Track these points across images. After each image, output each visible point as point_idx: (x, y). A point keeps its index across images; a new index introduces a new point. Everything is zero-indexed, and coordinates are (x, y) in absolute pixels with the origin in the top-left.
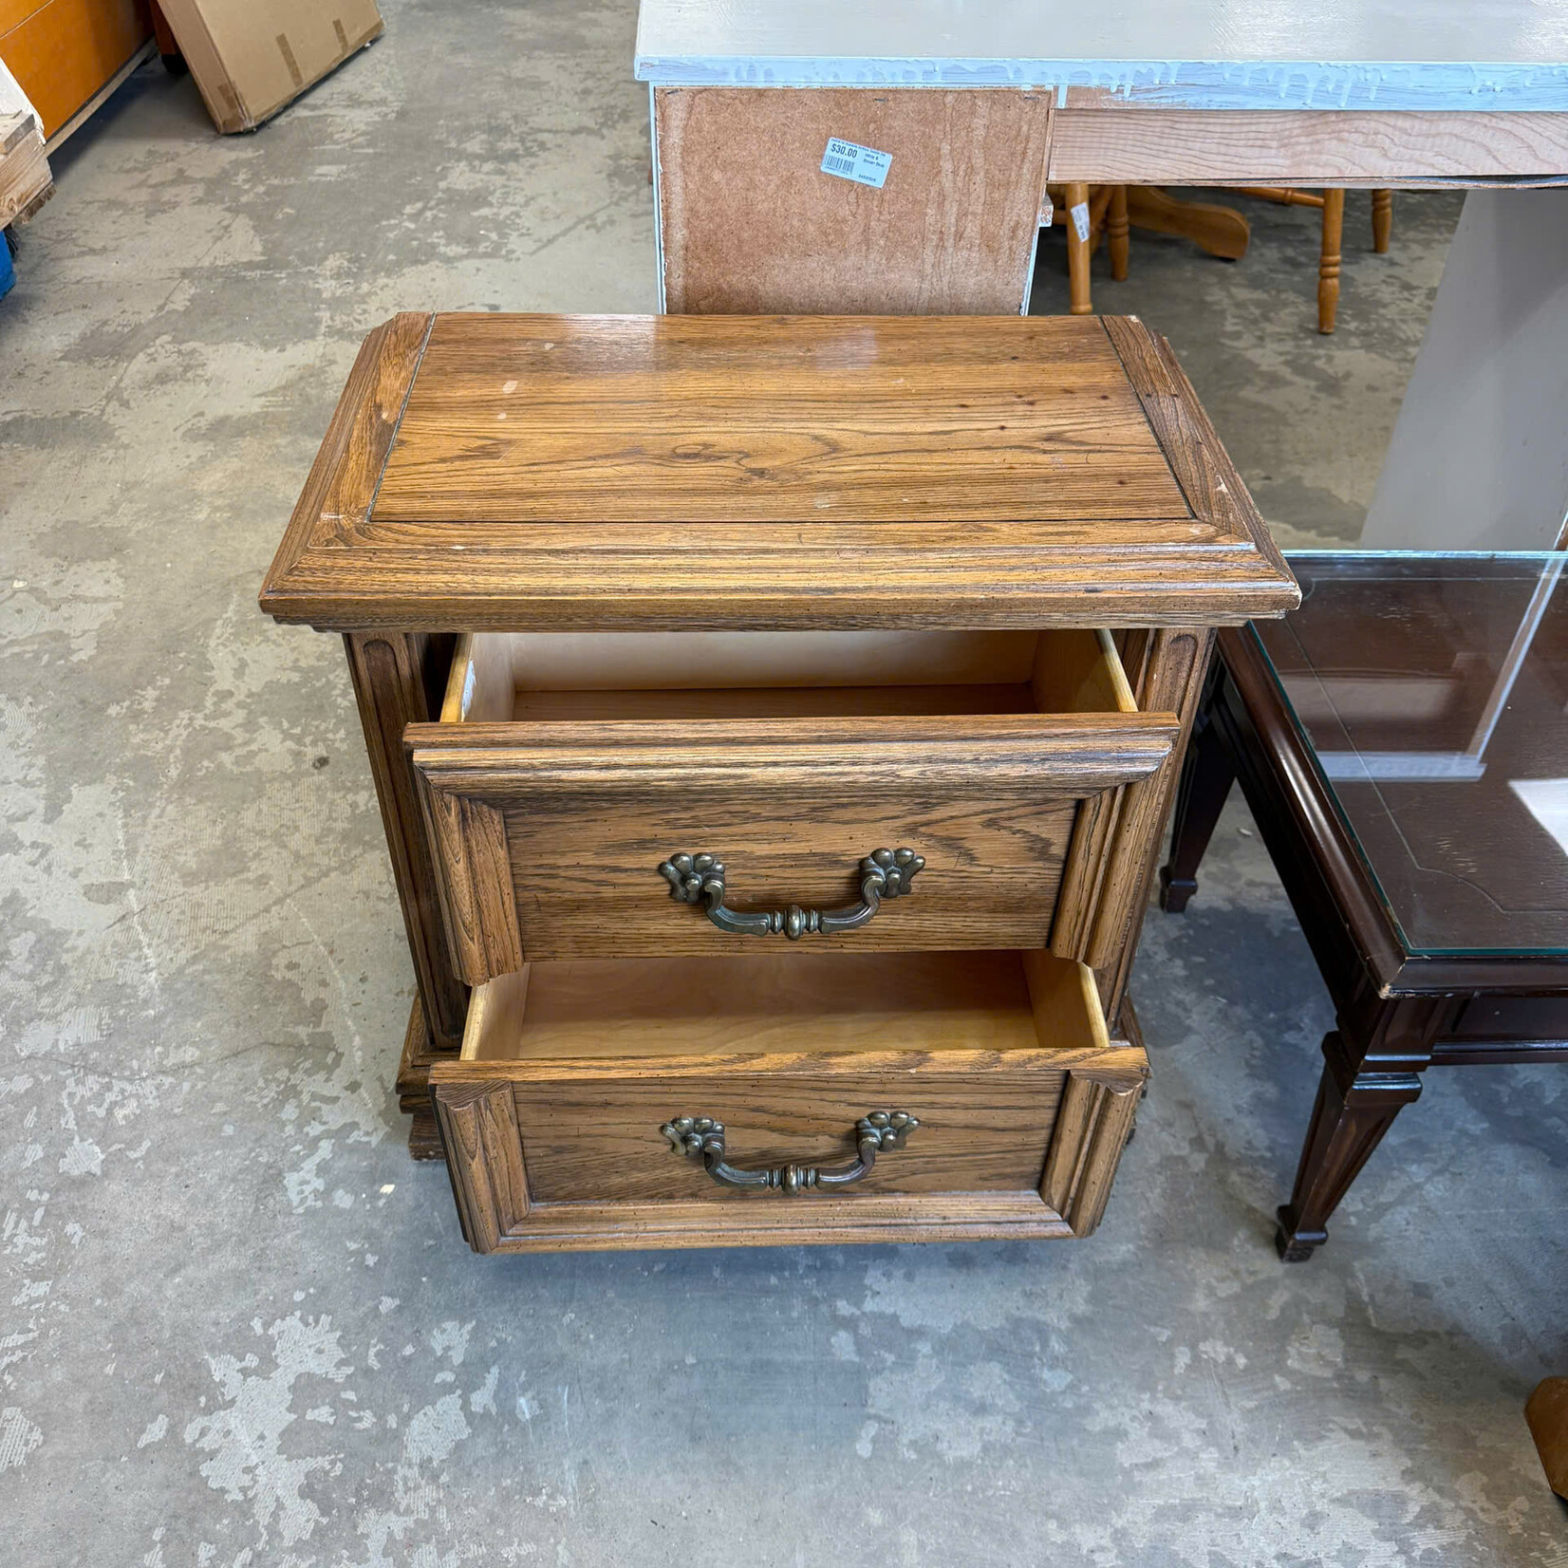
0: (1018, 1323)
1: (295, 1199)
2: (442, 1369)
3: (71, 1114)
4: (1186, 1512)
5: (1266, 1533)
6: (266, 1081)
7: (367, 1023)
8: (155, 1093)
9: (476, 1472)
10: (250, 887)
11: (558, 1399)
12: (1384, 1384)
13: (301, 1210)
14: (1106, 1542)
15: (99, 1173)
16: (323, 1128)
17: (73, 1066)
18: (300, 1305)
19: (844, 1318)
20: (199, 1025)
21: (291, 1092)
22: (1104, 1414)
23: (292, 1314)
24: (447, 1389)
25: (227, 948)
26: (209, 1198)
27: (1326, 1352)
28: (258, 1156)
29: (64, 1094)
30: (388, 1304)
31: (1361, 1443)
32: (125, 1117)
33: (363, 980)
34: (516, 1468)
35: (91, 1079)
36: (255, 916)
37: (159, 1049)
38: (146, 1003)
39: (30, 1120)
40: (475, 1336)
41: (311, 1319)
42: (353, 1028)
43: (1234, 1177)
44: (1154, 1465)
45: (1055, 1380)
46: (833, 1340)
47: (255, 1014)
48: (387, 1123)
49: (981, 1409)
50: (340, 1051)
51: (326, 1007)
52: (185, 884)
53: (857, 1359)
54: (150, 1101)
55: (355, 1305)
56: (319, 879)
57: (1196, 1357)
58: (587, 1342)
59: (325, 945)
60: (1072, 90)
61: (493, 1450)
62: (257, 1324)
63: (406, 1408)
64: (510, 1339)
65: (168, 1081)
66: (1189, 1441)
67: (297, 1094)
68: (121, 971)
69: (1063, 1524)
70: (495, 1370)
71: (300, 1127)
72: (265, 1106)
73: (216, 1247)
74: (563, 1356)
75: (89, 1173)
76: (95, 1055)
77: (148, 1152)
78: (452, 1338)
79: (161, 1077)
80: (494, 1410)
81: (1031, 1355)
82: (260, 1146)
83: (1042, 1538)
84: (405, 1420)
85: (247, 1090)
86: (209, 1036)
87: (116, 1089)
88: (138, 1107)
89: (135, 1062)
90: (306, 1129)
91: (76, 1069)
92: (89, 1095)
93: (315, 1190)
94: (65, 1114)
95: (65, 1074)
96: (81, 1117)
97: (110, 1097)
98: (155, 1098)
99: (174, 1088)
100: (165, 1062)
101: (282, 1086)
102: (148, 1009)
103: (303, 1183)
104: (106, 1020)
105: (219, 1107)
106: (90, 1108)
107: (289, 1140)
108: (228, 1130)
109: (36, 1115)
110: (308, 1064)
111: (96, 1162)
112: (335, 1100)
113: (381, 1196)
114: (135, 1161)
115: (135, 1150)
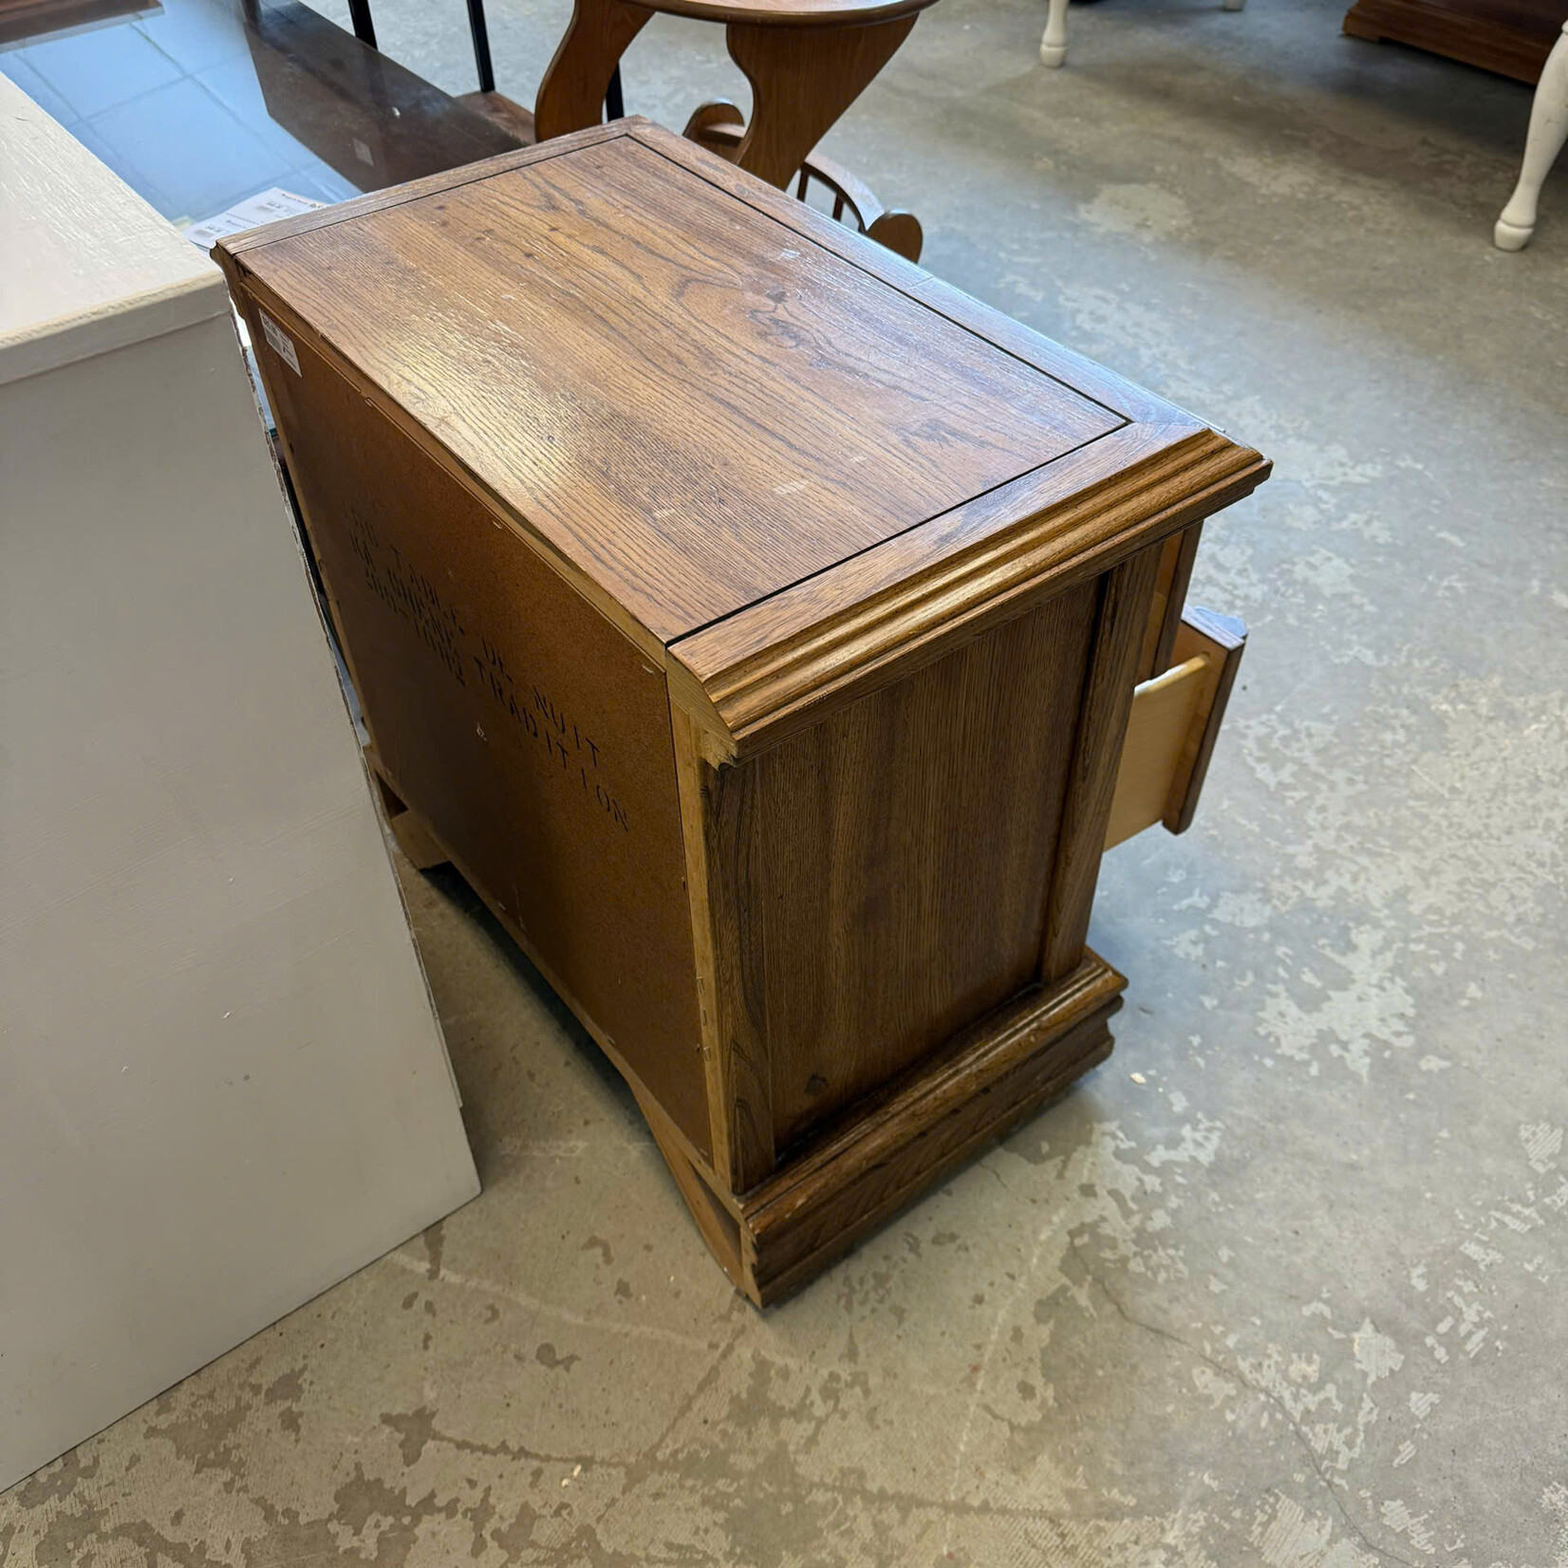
1: (1215, 1137)
3: (1361, 1419)
6: (1155, 1274)
7: (1020, 1247)
8: (1266, 1363)
13: (1218, 1124)
15: (1367, 1320)
16: (1144, 1177)
17: (1330, 1483)
18: (1273, 1056)
20: (1170, 1409)
21: (1144, 1239)
23: (1283, 1055)
24: (1216, 923)
26: (1285, 1204)
28: (1218, 1204)
29: (1356, 1453)
30: (1209, 1002)
32: (1309, 1361)
33: (979, 1300)
35: (1319, 1446)
37: (1230, 1417)
39: (1407, 1451)
40: (1170, 934)
41: (1272, 1040)
42: (1037, 1252)
47: (1109, 1365)
48: (1090, 1132)
50: (1068, 1240)
51: (1039, 1302)
54: (1276, 1357)
55: (1232, 1022)
59: (972, 1386)
62: (1314, 1071)
63: (1250, 936)
64: (1149, 913)
65: (1244, 1365)
67: (1140, 1231)
70: (1176, 906)
71: (1162, 1196)
72: (1176, 1247)
73: (1306, 1156)
75: (1377, 1330)
76: (1299, 1478)
77: (1308, 1303)
78: (1186, 946)
79: (1249, 1377)
82: (1209, 1211)
85: (1180, 1281)
86: (1170, 1381)
87: (1300, 1407)
88: (1291, 1362)
89: (1264, 1423)
90: (1159, 1189)
91: (1328, 1476)
92: (1331, 1426)
93: (1195, 1128)
94: (1367, 1424)
95: (1343, 1482)
96: (1353, 1404)
97: (1311, 1401)
98: (1269, 1357)
99: (1244, 1350)
100: (1233, 1393)
101: (1146, 1253)
102: (1209, 1486)
103: (1198, 1144)
104: (1261, 1517)
105: (1216, 1287)
106: (1339, 1407)
107: (1181, 1193)
108: (1225, 1254)
109: (1398, 1454)
110: (1107, 1254)
111: (1364, 1335)
112: (1114, 1193)
113: (1148, 1078)
114: (1326, 1302)
115: (1321, 1313)
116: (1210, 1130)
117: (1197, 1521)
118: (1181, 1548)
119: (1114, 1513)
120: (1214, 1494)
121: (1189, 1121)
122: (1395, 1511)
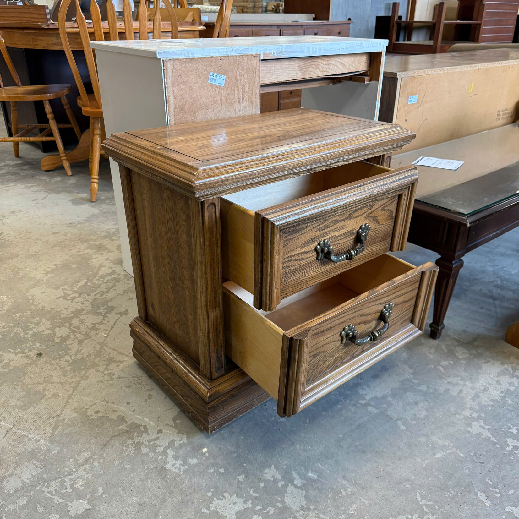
0: (402, 381)
1: (177, 471)
2: (278, 483)
3: (56, 497)
4: (477, 396)
5: (494, 390)
6: (126, 446)
7: (143, 413)
8: (86, 473)
9: (318, 499)
10: (53, 399)
11: (319, 467)
12: (479, 351)
13: (182, 472)
14: (471, 412)
15: (91, 507)
16: (162, 448)
17: (40, 484)
18: (213, 495)
19: (365, 404)
20: (80, 445)
21: (139, 445)
22: (440, 388)
23: (213, 500)
24: (286, 486)
25: (64, 420)
26: (144, 489)
27: (463, 351)
28: (148, 467)
29: (46, 494)
30: (241, 478)
31: (488, 364)
32: (81, 486)
33: (128, 403)
34: (328, 491)
35: (52, 483)
36: (65, 406)
37: (71, 460)
38: (49, 450)
39: (40, 509)
40: (277, 468)
41: (221, 497)
42: (141, 417)
44: (461, 391)
45: (424, 388)
46: (368, 410)
47: (98, 431)
48: (183, 434)
49: (416, 403)
50: (143, 425)
51: (124, 417)
52: (23, 410)
53: (378, 411)
54: (86, 476)
55: (231, 484)
56: (78, 386)
57: (443, 367)
58: (310, 450)
59: (102, 401)
60: (264, 54)
61: (317, 491)
62: (205, 510)
63: (279, 499)
64: (288, 462)
65: (87, 466)
66: (462, 383)
67: (142, 444)
68: (26, 447)
69: (460, 414)
70: (293, 472)
71: (154, 451)
72: (134, 453)
73: (163, 500)
74: (308, 457)
75: (86, 509)
76: (45, 476)
77: (103, 489)
78: (270, 473)
79: (82, 467)
80: (305, 482)
81: (413, 386)
82: (146, 464)
83: (459, 420)
84: (283, 501)
85: (121, 453)
86: (88, 446)
87: (67, 480)
88: (83, 480)
89: (66, 469)
90: (157, 451)
91: (42, 484)
92: (57, 488)
93: (180, 464)
94: (54, 499)
95: (38, 488)
96: (62, 497)
97: (68, 484)
98: (87, 474)
99: (92, 467)
100: (78, 462)
101: (134, 445)
102: (52, 451)
103: (174, 465)
104: (37, 464)
105: (116, 463)
106: (63, 491)
107: (154, 457)
108: (128, 467)
109: (41, 506)
110: (136, 434)
111: (85, 505)
112: (158, 438)
113: (205, 453)
114: (102, 495)
115: (98, 493)
116: (179, 469)
117: (44, 448)
118: (38, 443)
119: (54, 429)
120: (50, 453)
121: (184, 463)
122: (23, 501)
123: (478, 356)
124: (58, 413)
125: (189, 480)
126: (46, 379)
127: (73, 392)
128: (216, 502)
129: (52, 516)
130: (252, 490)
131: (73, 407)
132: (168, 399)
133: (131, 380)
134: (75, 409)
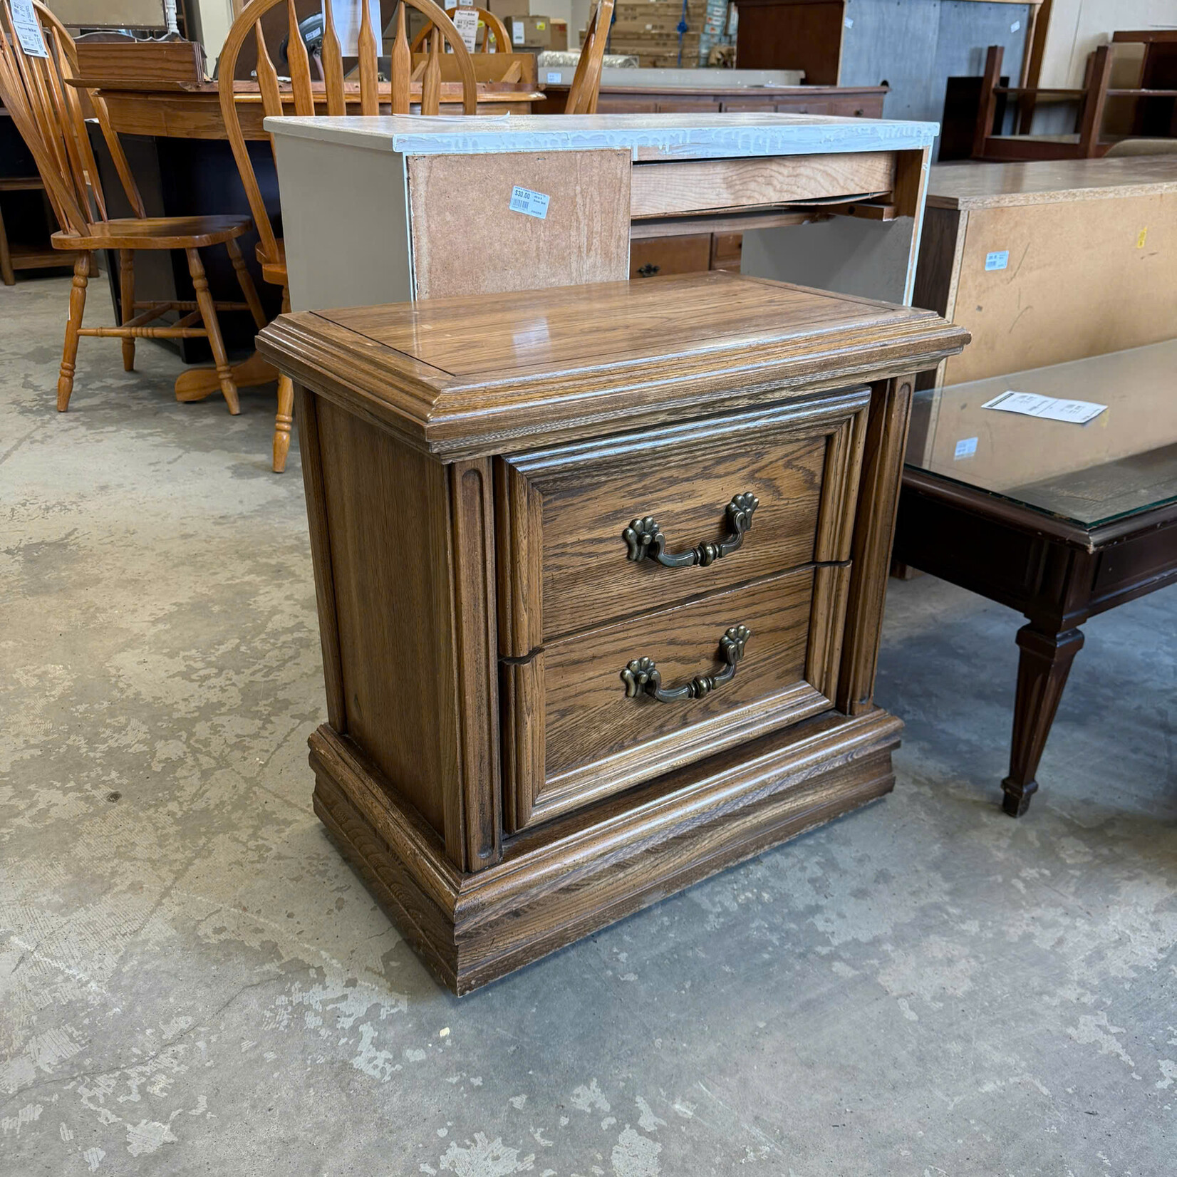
0: (922, 909)
1: (376, 1074)
2: (601, 1119)
3: (105, 1111)
4: (1099, 954)
5: (1142, 943)
6: (271, 1010)
7: (320, 940)
8: (175, 1062)
9: (690, 1166)
10: (129, 895)
11: (701, 1092)
12: (1118, 850)
13: (387, 1078)
14: (1079, 990)
15: (176, 1139)
16: (352, 1019)
17: (73, 1079)
18: (450, 1137)
19: (827, 955)
20: (171, 1000)
21: (300, 1010)
22: (1012, 930)
23: (449, 1146)
24: (618, 1129)
25: (146, 942)
26: (298, 1108)
27: (1078, 849)
28: (314, 1061)
29: (84, 1101)
30: (519, 1102)
31: (1136, 882)
32: (162, 1090)
33: (290, 916)
34: (715, 1149)
35: (101, 1080)
36: (152, 912)
37: (149, 1031)
38: (105, 1006)
39: (67, 1134)
40: (604, 1086)
41: (467, 1142)
42: (313, 948)
43: (951, 791)
44: (1060, 941)
45: (972, 927)
46: (834, 969)
47: (216, 973)
48: (402, 993)
49: (950, 962)
50: (316, 966)
51: (276, 944)
52: (63, 915)
53: (857, 973)
54: (177, 1069)
55: (493, 1114)
56: (187, 869)
57: (1024, 881)
58: (685, 1051)
59: (235, 907)
61: (688, 1147)
62: (426, 1168)
63: (599, 1157)
64: (630, 1075)
65: (180, 1048)
66: (1066, 921)
67: (309, 1008)
68: (57, 995)
69: (1052, 995)
70: (638, 1099)
71: (332, 1027)
72: (287, 1026)
73: (338, 1137)
74: (678, 1065)
75: (165, 1143)
76: (88, 1062)
77: (209, 1103)
78: (586, 1097)
79: (170, 1049)
80: (664, 1123)
81: (945, 922)
82: (310, 1054)
83: (1048, 1007)
84: (606, 1163)
85: (259, 1024)
86: (189, 1003)
87: (133, 1075)
88: (168, 1077)
89: (134, 1050)
90: (339, 1026)
91: (79, 1079)
92: (111, 1090)
93: (387, 1060)
94: (99, 1114)
95: (70, 1087)
96: (118, 1111)
97: (134, 1084)
98: (179, 1065)
99: (191, 1052)
100: (164, 1037)
101: (290, 1008)
102: (111, 1009)
103: (370, 1061)
104: (76, 1033)
105: (246, 1045)
106: (121, 1099)
107: (331, 1039)
108: (271, 1056)
109: (69, 1128)
110: (297, 985)
111: (163, 1133)
112: (345, 997)
113: (444, 1039)
114: (203, 1115)
115: (195, 1108)
116: (383, 1071)
117: (94, 999)
118: (84, 988)
119: (123, 960)
120: (105, 1012)
121: (394, 1058)
122: (33, 1113)
123: (1115, 861)
124: (136, 926)
125: (401, 1095)
126: (122, 850)
127: (174, 883)
128: (454, 1150)
129: (89, 1151)
130: (540, 1130)
131: (170, 916)
132: (379, 912)
133: (303, 865)
134: (173, 919)
